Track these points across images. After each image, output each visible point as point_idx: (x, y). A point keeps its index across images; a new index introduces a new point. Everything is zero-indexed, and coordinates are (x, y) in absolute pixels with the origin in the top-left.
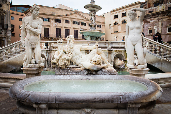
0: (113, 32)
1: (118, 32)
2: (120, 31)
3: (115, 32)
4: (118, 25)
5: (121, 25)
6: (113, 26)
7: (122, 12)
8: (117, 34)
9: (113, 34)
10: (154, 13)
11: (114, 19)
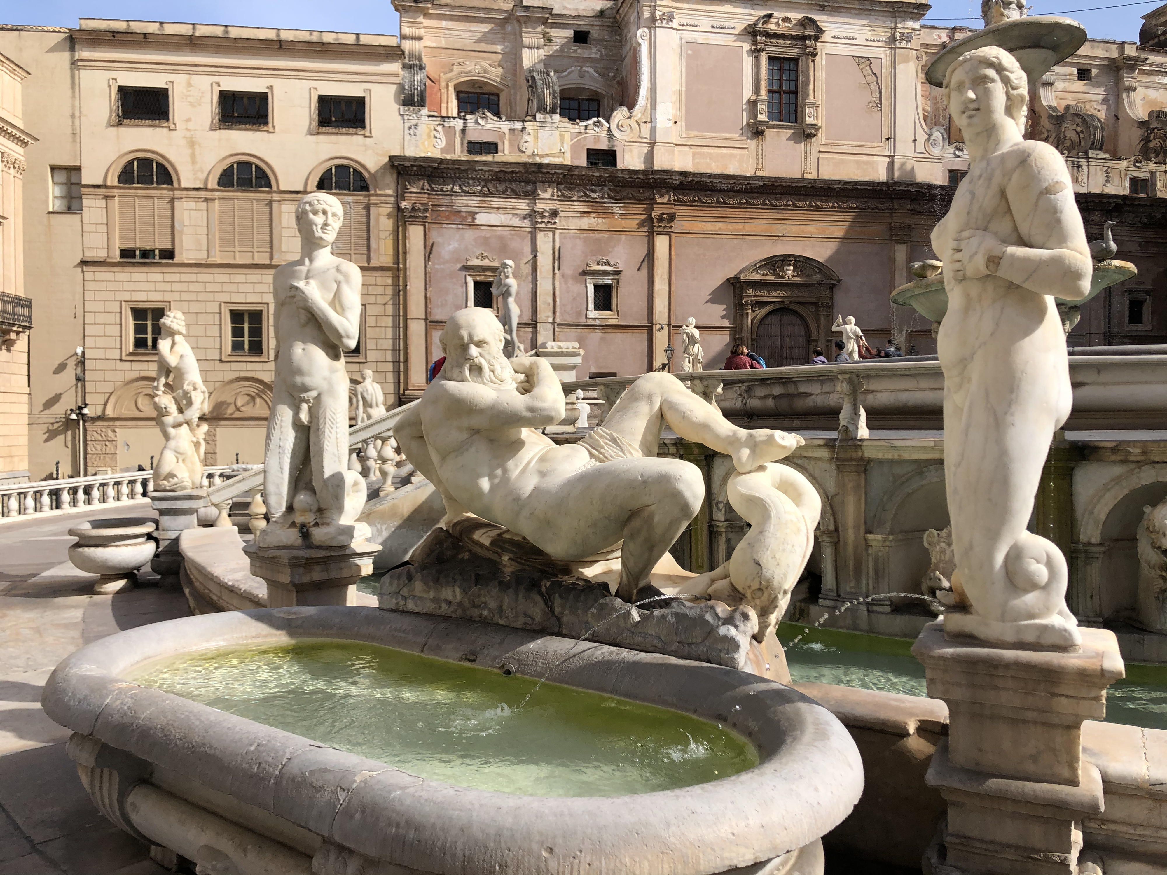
4: (173, 190)
5: (207, 200)
6: (103, 191)
7: (216, 79)
8: (158, 277)
9: (109, 276)
10: (504, 159)
11: (119, 124)
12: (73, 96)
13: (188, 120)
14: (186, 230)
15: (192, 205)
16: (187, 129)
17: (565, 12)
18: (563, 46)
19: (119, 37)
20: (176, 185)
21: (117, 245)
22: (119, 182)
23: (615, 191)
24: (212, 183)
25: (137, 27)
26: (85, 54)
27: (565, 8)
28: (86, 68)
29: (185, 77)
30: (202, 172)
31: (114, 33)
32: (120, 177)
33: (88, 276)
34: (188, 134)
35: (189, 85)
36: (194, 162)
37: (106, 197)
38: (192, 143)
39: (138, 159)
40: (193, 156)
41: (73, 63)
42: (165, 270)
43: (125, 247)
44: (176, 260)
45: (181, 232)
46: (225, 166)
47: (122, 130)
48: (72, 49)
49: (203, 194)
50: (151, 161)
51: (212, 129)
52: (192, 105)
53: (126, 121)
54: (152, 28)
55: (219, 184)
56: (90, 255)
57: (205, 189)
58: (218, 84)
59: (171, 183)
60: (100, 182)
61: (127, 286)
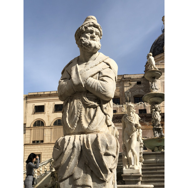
0: (28, 142)
1: (42, 141)
2: (49, 141)
3: (34, 142)
4: (44, 127)
5: (51, 129)
6: (30, 128)
7: (54, 102)
8: (40, 147)
9: (30, 147)
10: (118, 114)
11: (34, 114)
12: (26, 109)
13: (48, 111)
14: (46, 136)
15: (48, 130)
16: (48, 113)
17: (134, 78)
18: (134, 86)
19: (36, 96)
20: (45, 126)
21: (32, 140)
22: (33, 126)
23: (146, 119)
24: (52, 125)
25: (39, 93)
26: (29, 100)
27: (134, 77)
28: (29, 103)
29: (48, 102)
30: (50, 122)
31: (35, 95)
32: (34, 125)
33: (26, 147)
34: (48, 114)
35: (49, 104)
36: (49, 120)
37: (30, 130)
38: (48, 116)
39: (37, 121)
40: (49, 119)
41: (26, 102)
42: (41, 145)
43: (33, 140)
44: (44, 143)
45: (45, 136)
46: (55, 121)
47: (35, 115)
48: (26, 99)
49: (50, 127)
50: (40, 121)
51: (53, 113)
52: (49, 108)
53: (36, 113)
54: (42, 93)
55: (54, 125)
56: (26, 143)
57: (51, 126)
58: (54, 103)
59: (44, 125)
60: (29, 127)
61: (33, 149)
